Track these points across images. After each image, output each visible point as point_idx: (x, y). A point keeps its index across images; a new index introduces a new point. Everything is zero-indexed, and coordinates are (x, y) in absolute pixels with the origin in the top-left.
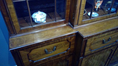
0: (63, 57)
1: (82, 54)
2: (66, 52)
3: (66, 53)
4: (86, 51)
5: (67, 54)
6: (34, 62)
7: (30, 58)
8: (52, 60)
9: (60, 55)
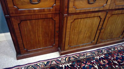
0: (49, 14)
1: (66, 9)
2: (52, 8)
3: (51, 10)
4: (70, 6)
5: (53, 11)
6: (19, 10)
7: (15, 4)
8: (38, 13)
9: (46, 10)
